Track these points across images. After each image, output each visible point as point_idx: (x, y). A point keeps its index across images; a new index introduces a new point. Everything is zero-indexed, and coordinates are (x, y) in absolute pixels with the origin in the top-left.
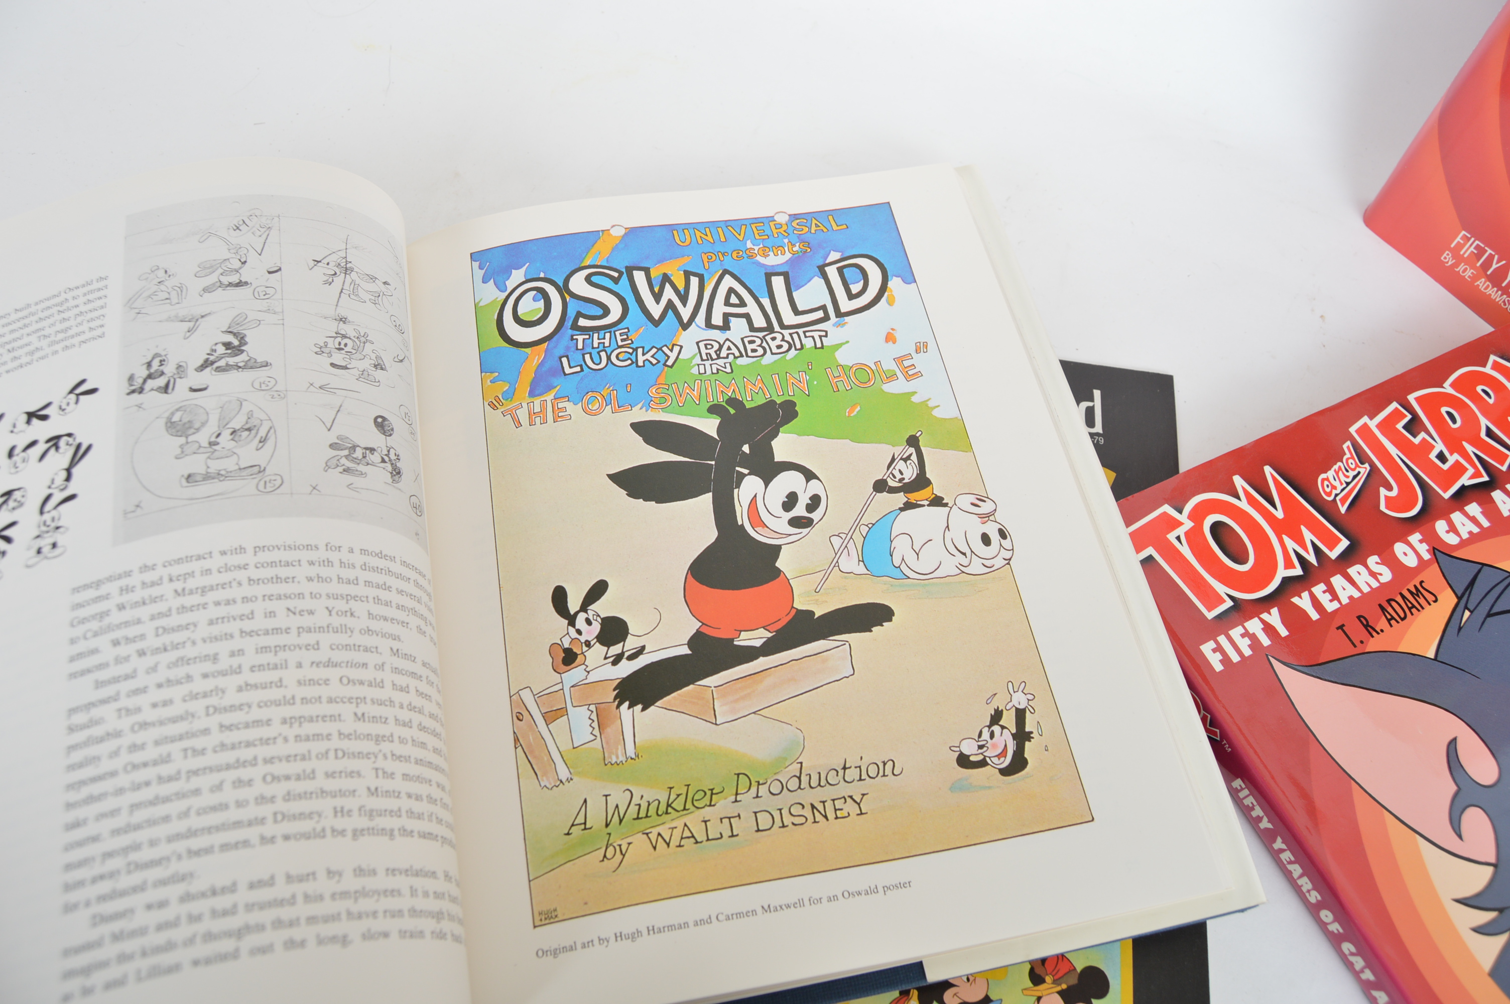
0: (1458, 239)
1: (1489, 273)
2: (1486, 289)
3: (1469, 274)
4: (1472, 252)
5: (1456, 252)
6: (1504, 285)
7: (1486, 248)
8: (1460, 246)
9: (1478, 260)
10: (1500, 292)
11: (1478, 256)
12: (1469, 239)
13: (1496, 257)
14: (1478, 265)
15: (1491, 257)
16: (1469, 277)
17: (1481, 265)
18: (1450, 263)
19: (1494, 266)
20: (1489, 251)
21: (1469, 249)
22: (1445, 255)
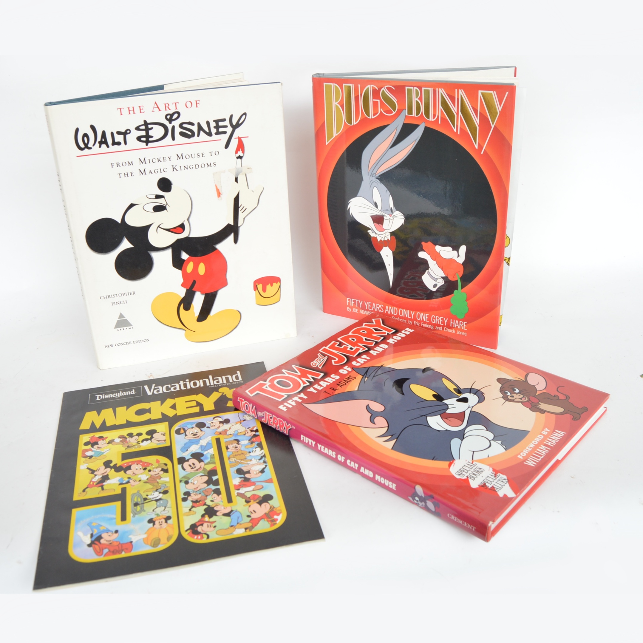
0: (348, 302)
1: (361, 307)
2: (363, 312)
3: (357, 311)
4: (353, 303)
5: (349, 306)
6: (366, 308)
7: (356, 300)
8: (349, 303)
9: (356, 305)
10: (367, 311)
11: (355, 304)
12: (350, 300)
13: (359, 301)
14: (357, 306)
15: (358, 301)
16: (357, 312)
17: (358, 306)
18: (350, 310)
19: (361, 304)
20: (357, 300)
21: (352, 303)
22: (348, 309)
